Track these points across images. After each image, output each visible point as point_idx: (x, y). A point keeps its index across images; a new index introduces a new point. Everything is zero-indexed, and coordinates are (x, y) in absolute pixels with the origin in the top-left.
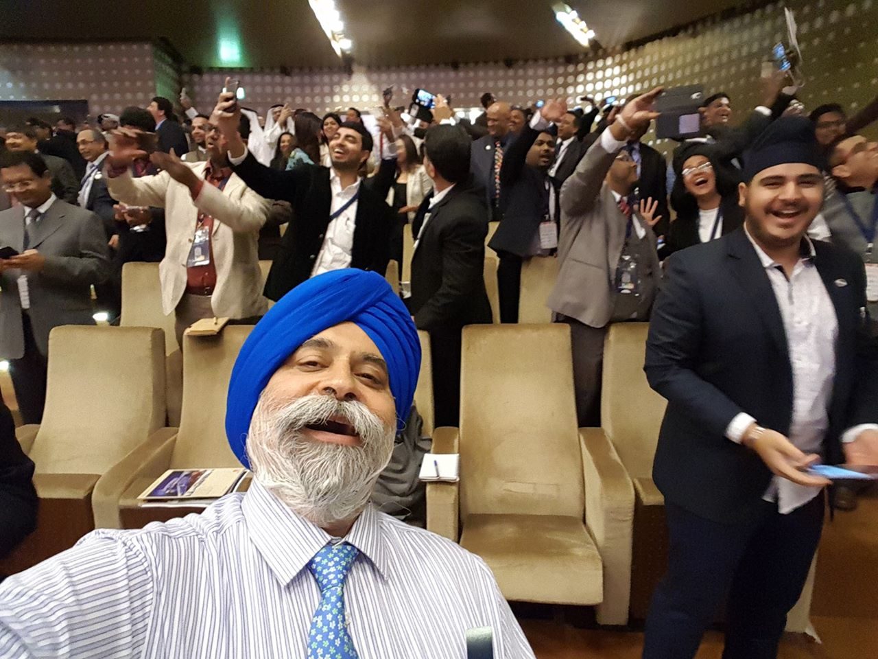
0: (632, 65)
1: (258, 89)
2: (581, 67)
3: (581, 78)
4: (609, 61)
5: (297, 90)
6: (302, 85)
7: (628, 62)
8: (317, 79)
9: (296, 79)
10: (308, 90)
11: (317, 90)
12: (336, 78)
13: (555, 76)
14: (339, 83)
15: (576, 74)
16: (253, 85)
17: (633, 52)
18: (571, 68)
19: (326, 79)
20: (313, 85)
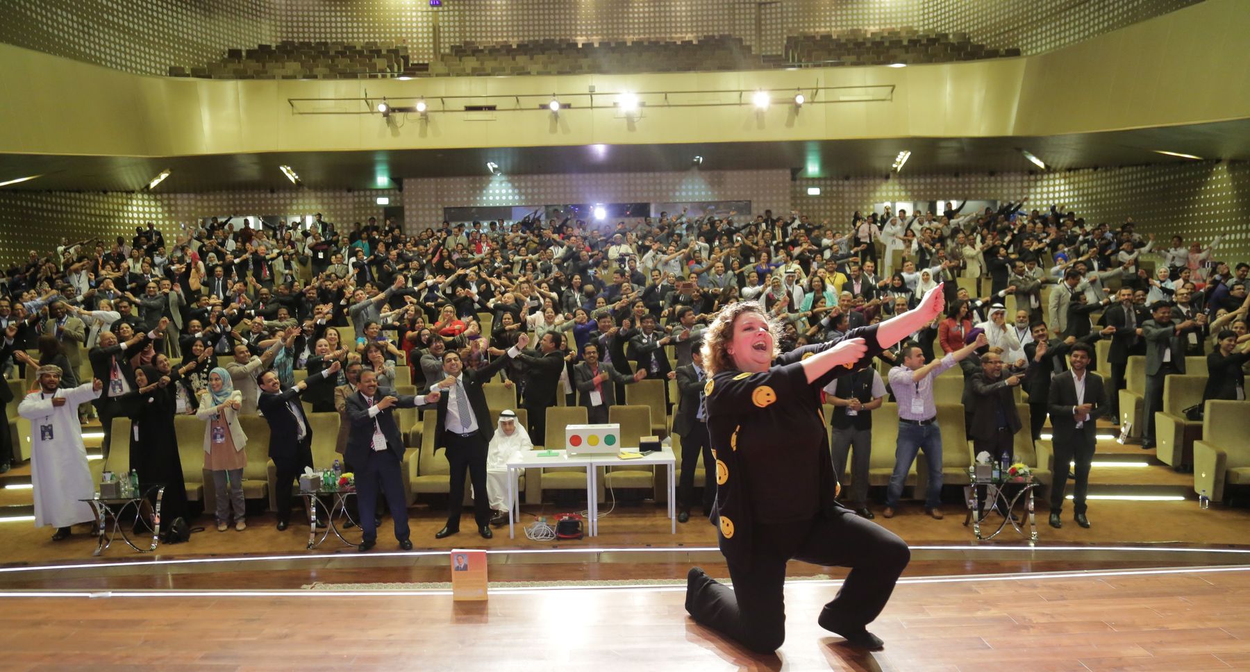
0: (1072, 180)
1: (829, 189)
2: (1039, 177)
3: (1039, 184)
4: (1057, 175)
5: (853, 189)
6: (856, 186)
7: (1069, 177)
8: (866, 182)
9: (852, 182)
10: (859, 189)
11: (866, 189)
12: (878, 181)
13: (1022, 181)
14: (880, 185)
15: (1036, 181)
16: (826, 186)
17: (1072, 173)
18: (1032, 177)
19: (872, 182)
20: (863, 186)
